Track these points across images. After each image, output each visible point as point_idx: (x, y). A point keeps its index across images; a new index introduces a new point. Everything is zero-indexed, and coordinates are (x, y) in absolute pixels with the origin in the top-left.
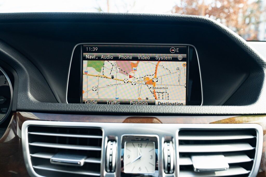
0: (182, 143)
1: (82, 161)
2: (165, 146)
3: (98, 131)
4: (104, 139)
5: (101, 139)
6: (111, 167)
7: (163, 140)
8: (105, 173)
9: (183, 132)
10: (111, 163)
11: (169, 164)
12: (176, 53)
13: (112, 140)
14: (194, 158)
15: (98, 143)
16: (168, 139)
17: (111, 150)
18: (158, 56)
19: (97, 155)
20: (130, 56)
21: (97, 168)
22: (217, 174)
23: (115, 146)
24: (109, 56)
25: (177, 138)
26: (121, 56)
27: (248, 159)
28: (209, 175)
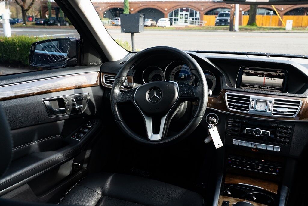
0: (275, 103)
1: (244, 105)
2: (269, 104)
3: (249, 97)
4: (251, 100)
5: (250, 100)
6: (252, 107)
7: (269, 102)
8: (250, 109)
9: (275, 100)
10: (252, 106)
11: (270, 108)
12: (280, 72)
13: (253, 100)
14: (278, 108)
15: (249, 101)
16: (270, 102)
17: (253, 103)
18: (272, 73)
19: (248, 104)
20: (261, 72)
21: (248, 108)
22: (285, 113)
23: (254, 102)
24: (253, 72)
25: (273, 102)
26: (257, 72)
27: (295, 110)
28: (282, 113)
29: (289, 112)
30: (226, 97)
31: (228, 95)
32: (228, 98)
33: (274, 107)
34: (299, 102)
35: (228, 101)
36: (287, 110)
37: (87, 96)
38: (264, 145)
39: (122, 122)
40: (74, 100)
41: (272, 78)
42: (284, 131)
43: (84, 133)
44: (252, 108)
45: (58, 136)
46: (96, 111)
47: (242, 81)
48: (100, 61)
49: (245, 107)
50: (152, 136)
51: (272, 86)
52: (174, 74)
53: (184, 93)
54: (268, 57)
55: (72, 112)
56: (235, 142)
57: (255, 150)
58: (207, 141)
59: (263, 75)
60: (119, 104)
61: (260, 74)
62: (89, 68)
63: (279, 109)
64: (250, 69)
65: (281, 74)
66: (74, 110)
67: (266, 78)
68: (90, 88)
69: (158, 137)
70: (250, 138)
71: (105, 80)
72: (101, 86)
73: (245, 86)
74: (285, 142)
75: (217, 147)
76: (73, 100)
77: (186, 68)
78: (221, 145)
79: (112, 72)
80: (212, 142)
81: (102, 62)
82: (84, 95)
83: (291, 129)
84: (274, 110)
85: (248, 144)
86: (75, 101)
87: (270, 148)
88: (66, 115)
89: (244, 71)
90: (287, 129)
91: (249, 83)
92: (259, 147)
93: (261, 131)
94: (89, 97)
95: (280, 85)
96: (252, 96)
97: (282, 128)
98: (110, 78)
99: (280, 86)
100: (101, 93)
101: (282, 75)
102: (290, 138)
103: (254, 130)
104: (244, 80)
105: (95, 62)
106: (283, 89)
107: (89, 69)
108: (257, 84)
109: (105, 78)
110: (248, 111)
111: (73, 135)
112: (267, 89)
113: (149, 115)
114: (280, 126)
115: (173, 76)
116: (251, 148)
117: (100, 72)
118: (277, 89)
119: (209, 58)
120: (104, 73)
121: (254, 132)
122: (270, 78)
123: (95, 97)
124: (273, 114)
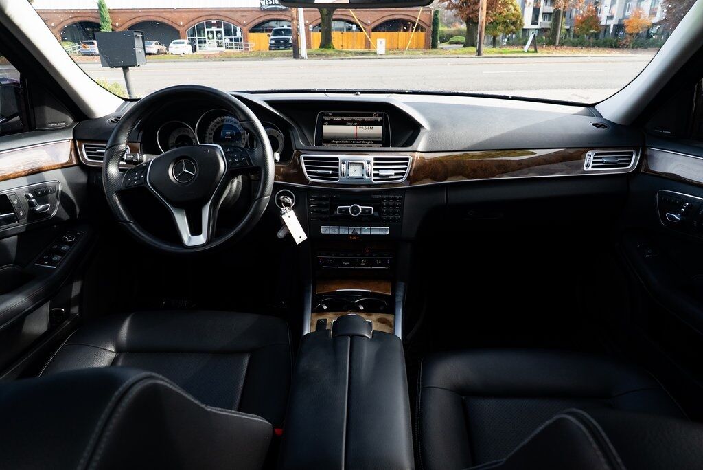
0: (375, 164)
1: (331, 172)
2: (367, 165)
3: (337, 159)
4: (340, 163)
7: (366, 163)
8: (341, 177)
9: (375, 159)
10: (343, 172)
11: (368, 172)
12: (377, 117)
13: (343, 163)
14: (380, 171)
15: (337, 164)
16: (369, 163)
17: (343, 167)
18: (366, 119)
19: (337, 170)
20: (350, 118)
21: (337, 175)
22: (390, 177)
23: (345, 165)
24: (338, 119)
25: (373, 162)
26: (345, 118)
27: (403, 171)
28: (386, 178)
29: (396, 174)
30: (302, 161)
31: (305, 158)
32: (306, 163)
33: (375, 169)
34: (407, 159)
35: (307, 168)
36: (393, 172)
37: (55, 187)
38: (366, 228)
39: (132, 224)
40: (31, 195)
41: (367, 127)
42: (391, 204)
43: (62, 253)
44: (343, 175)
45: (11, 266)
46: (78, 210)
47: (324, 135)
48: (71, 120)
49: (333, 175)
50: (190, 239)
51: (369, 138)
52: (213, 132)
53: (234, 162)
54: (358, 94)
55: (29, 219)
56: (325, 230)
57: (355, 238)
58: (281, 234)
59: (353, 122)
60: (120, 193)
61: (349, 121)
62: (50, 133)
63: (382, 173)
64: (334, 115)
65: (379, 119)
66: (32, 214)
67: (358, 127)
68: (59, 171)
69: (201, 239)
70: (345, 220)
71: (87, 154)
72: (80, 164)
73: (329, 142)
74: (394, 220)
75: (298, 241)
76: (27, 197)
77: (231, 121)
78: (304, 237)
79: (99, 139)
80: (289, 236)
81: (75, 121)
82: (49, 184)
83: (400, 199)
84: (375, 175)
85: (344, 231)
86: (33, 198)
87: (375, 231)
88: (20, 226)
89: (325, 118)
90: (395, 199)
91: (335, 137)
92: (359, 233)
93: (360, 207)
94: (60, 188)
95: (378, 136)
96: (341, 157)
97: (388, 199)
98: (96, 150)
99: (379, 138)
100: (82, 179)
101: (381, 121)
102: (401, 213)
103: (350, 207)
104: (326, 134)
105: (61, 122)
106: (384, 141)
107: (51, 135)
108: (346, 137)
109: (86, 149)
110: (337, 180)
111: (42, 260)
112: (362, 143)
113: (179, 206)
114: (385, 196)
115: (212, 136)
116: (348, 235)
117: (74, 140)
118: (376, 142)
119: (267, 102)
120: (82, 141)
121: (350, 211)
122: (364, 127)
123: (72, 186)
124: (374, 180)
